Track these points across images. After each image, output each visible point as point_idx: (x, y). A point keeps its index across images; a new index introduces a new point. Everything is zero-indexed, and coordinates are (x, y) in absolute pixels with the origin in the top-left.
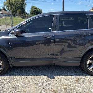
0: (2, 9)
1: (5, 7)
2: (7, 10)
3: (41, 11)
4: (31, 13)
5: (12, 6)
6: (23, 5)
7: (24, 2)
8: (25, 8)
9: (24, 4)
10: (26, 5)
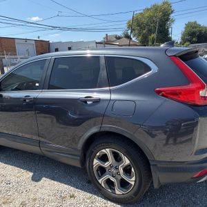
0: (123, 36)
4: (183, 39)
6: (166, 24)
8: (170, 30)
10: (173, 21)
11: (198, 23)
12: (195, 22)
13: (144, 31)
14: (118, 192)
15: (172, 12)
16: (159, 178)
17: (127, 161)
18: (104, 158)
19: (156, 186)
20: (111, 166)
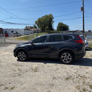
0: (33, 27)
1: (36, 25)
2: (37, 27)
3: (68, 26)
5: (41, 24)
6: (51, 23)
7: (52, 19)
8: (53, 25)
9: (52, 21)
10: (53, 22)
11: (63, 23)
12: (62, 23)
13: (43, 25)
14: (67, 62)
15: (53, 18)
16: (76, 57)
17: (69, 55)
18: (64, 55)
19: (75, 59)
20: (66, 57)
